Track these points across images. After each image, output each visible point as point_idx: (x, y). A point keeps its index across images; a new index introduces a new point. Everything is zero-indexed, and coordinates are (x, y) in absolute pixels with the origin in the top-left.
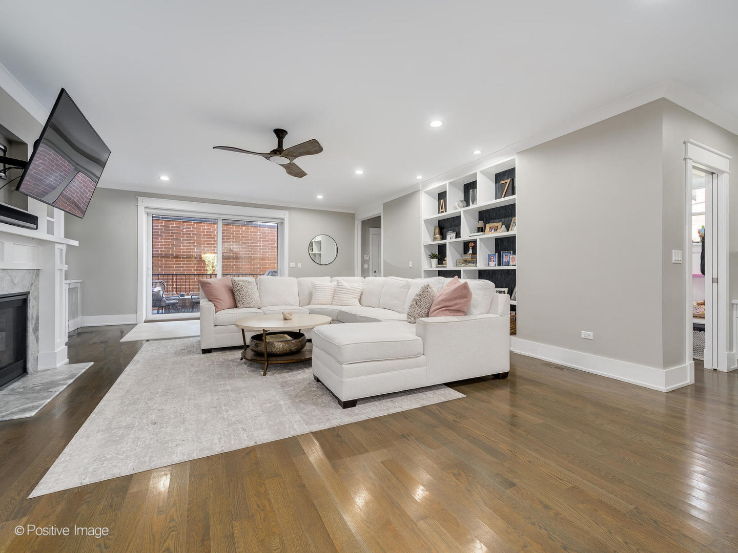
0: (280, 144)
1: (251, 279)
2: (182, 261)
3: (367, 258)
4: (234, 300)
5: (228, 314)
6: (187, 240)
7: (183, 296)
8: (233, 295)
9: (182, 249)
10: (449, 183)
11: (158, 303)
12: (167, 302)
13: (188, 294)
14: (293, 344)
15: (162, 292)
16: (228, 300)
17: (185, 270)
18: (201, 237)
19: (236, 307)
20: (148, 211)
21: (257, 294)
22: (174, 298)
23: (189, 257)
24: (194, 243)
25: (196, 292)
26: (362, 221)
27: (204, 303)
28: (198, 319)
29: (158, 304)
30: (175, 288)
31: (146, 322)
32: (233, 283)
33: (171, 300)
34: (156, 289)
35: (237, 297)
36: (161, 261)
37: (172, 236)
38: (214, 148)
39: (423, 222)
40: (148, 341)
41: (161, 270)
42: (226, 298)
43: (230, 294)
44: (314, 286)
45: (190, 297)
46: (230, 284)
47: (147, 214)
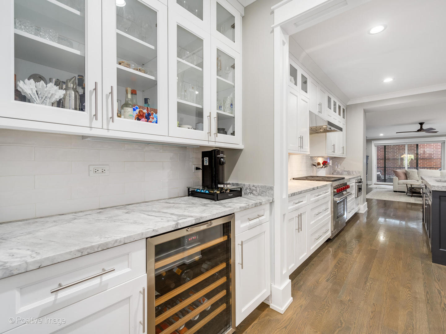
1: (415, 170)
4: (407, 177)
5: (403, 181)
8: (406, 175)
12: (382, 178)
15: (380, 174)
19: (407, 179)
21: (417, 176)
23: (394, 159)
27: (395, 178)
28: (392, 185)
29: (379, 179)
31: (374, 184)
32: (406, 171)
34: (378, 173)
35: (407, 176)
36: (380, 161)
40: (375, 188)
41: (380, 165)
42: (403, 176)
43: (405, 175)
47: (375, 146)
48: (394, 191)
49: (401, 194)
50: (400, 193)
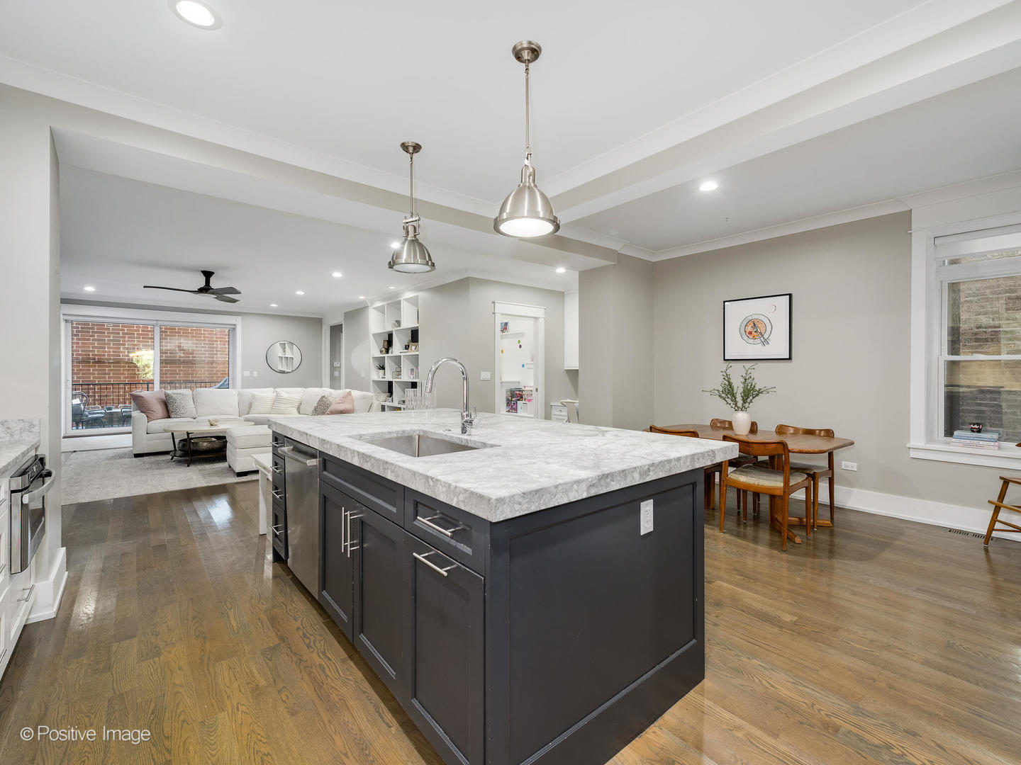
0: (208, 282)
1: (187, 392)
2: (107, 366)
3: (338, 365)
4: (168, 411)
5: (160, 424)
6: (115, 341)
7: (110, 409)
8: (167, 407)
9: (108, 352)
10: (387, 304)
11: (78, 418)
12: (90, 416)
13: (117, 407)
14: (217, 444)
15: (82, 405)
16: (161, 411)
17: (111, 377)
18: (134, 338)
19: (169, 417)
20: (66, 318)
21: (193, 406)
22: (99, 412)
23: (117, 362)
24: (124, 345)
25: (127, 405)
26: (331, 327)
27: (136, 414)
28: (130, 433)
30: (98, 400)
31: (66, 437)
32: (167, 395)
33: (95, 413)
34: (77, 401)
35: (170, 408)
37: (93, 336)
38: (144, 287)
39: (372, 336)
40: (74, 452)
41: (81, 378)
42: (159, 409)
43: (164, 407)
44: (253, 397)
45: (119, 410)
46: (163, 397)
47: (66, 321)
48: (137, 456)
49: (158, 463)
50: (153, 459)
